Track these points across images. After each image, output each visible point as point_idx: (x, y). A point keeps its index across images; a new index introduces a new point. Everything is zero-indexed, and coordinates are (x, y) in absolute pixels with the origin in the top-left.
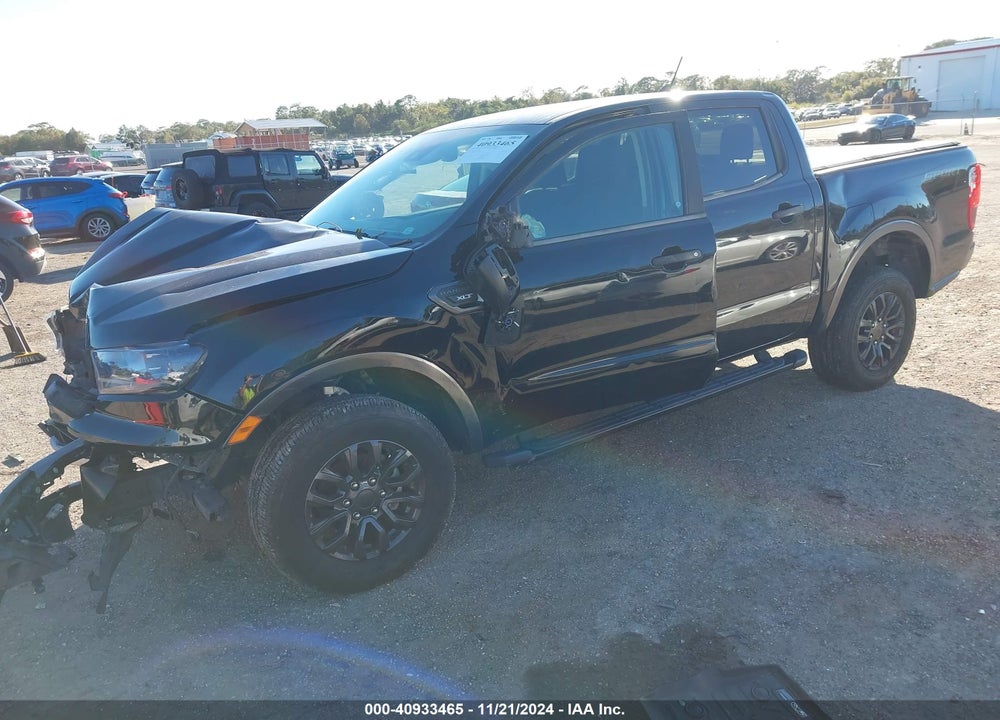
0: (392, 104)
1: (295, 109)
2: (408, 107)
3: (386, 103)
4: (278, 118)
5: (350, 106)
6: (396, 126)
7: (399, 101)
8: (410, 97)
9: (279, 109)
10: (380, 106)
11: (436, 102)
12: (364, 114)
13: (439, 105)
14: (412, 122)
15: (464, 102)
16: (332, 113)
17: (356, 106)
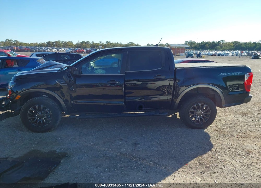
0: (217, 42)
1: (190, 42)
2: (222, 43)
3: (215, 42)
4: (185, 44)
5: (205, 42)
6: (217, 48)
7: (219, 41)
8: (223, 40)
9: (186, 42)
10: (214, 42)
11: (231, 42)
12: (208, 44)
13: (231, 43)
14: (222, 47)
15: (239, 42)
16: (200, 43)
17: (206, 42)
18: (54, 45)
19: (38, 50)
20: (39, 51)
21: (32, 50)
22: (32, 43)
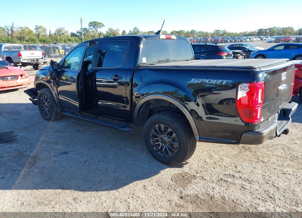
18: (266, 33)
19: (233, 40)
20: (234, 42)
21: (226, 41)
22: (241, 33)
